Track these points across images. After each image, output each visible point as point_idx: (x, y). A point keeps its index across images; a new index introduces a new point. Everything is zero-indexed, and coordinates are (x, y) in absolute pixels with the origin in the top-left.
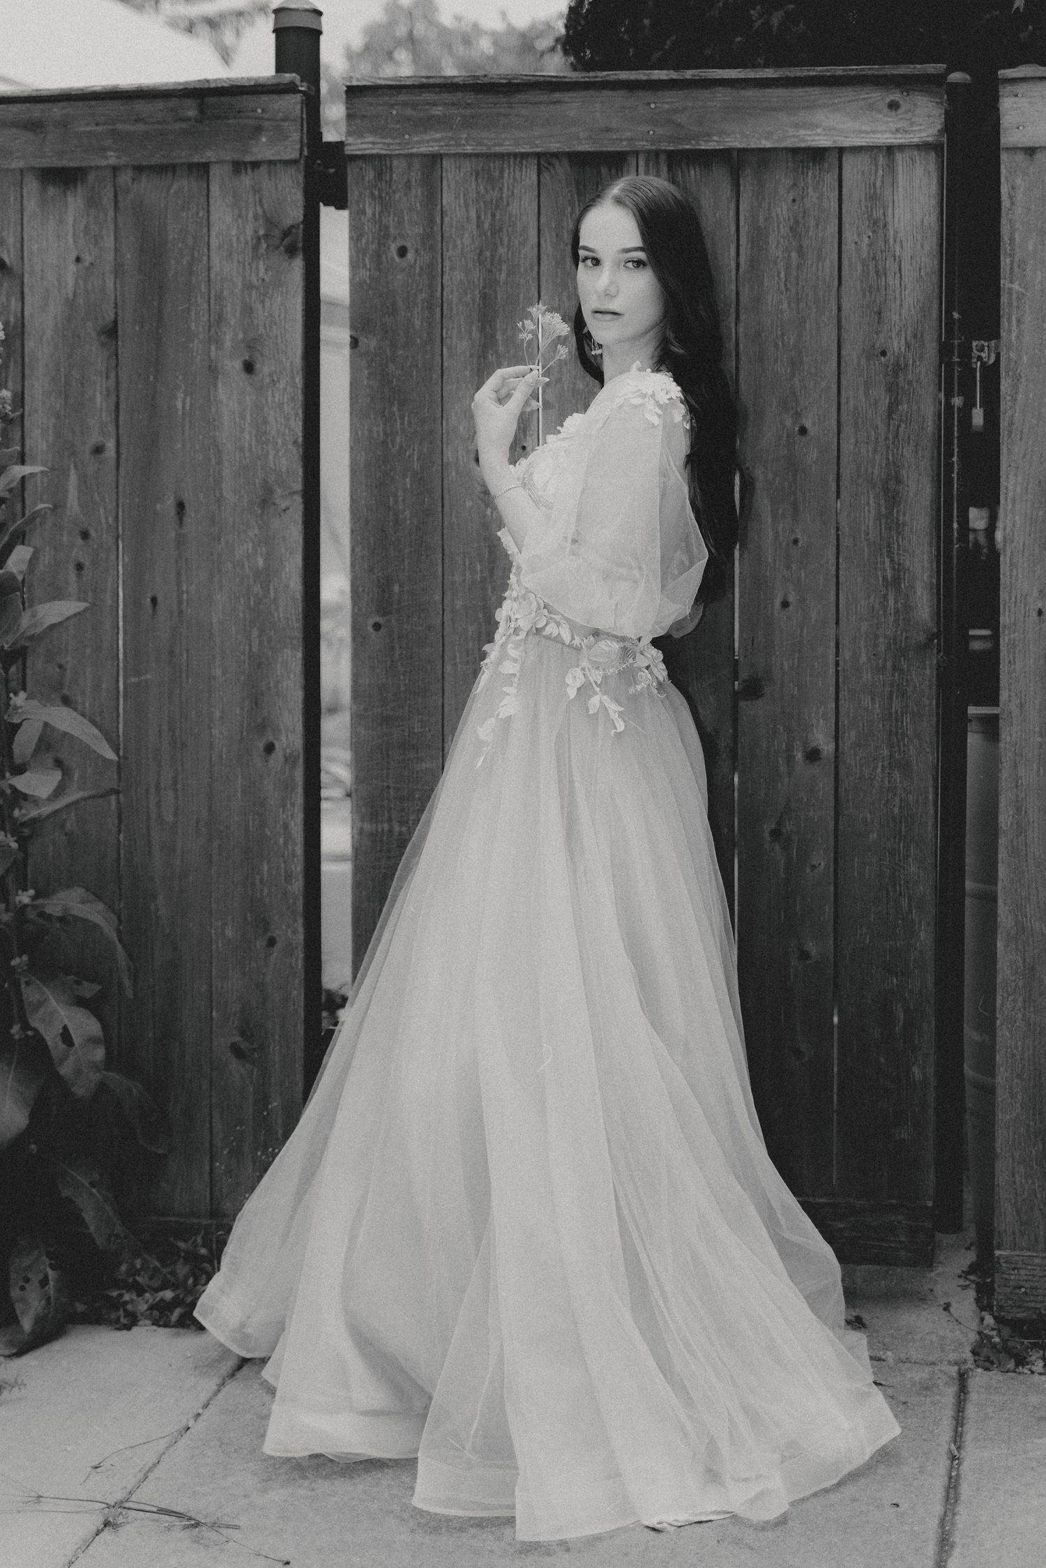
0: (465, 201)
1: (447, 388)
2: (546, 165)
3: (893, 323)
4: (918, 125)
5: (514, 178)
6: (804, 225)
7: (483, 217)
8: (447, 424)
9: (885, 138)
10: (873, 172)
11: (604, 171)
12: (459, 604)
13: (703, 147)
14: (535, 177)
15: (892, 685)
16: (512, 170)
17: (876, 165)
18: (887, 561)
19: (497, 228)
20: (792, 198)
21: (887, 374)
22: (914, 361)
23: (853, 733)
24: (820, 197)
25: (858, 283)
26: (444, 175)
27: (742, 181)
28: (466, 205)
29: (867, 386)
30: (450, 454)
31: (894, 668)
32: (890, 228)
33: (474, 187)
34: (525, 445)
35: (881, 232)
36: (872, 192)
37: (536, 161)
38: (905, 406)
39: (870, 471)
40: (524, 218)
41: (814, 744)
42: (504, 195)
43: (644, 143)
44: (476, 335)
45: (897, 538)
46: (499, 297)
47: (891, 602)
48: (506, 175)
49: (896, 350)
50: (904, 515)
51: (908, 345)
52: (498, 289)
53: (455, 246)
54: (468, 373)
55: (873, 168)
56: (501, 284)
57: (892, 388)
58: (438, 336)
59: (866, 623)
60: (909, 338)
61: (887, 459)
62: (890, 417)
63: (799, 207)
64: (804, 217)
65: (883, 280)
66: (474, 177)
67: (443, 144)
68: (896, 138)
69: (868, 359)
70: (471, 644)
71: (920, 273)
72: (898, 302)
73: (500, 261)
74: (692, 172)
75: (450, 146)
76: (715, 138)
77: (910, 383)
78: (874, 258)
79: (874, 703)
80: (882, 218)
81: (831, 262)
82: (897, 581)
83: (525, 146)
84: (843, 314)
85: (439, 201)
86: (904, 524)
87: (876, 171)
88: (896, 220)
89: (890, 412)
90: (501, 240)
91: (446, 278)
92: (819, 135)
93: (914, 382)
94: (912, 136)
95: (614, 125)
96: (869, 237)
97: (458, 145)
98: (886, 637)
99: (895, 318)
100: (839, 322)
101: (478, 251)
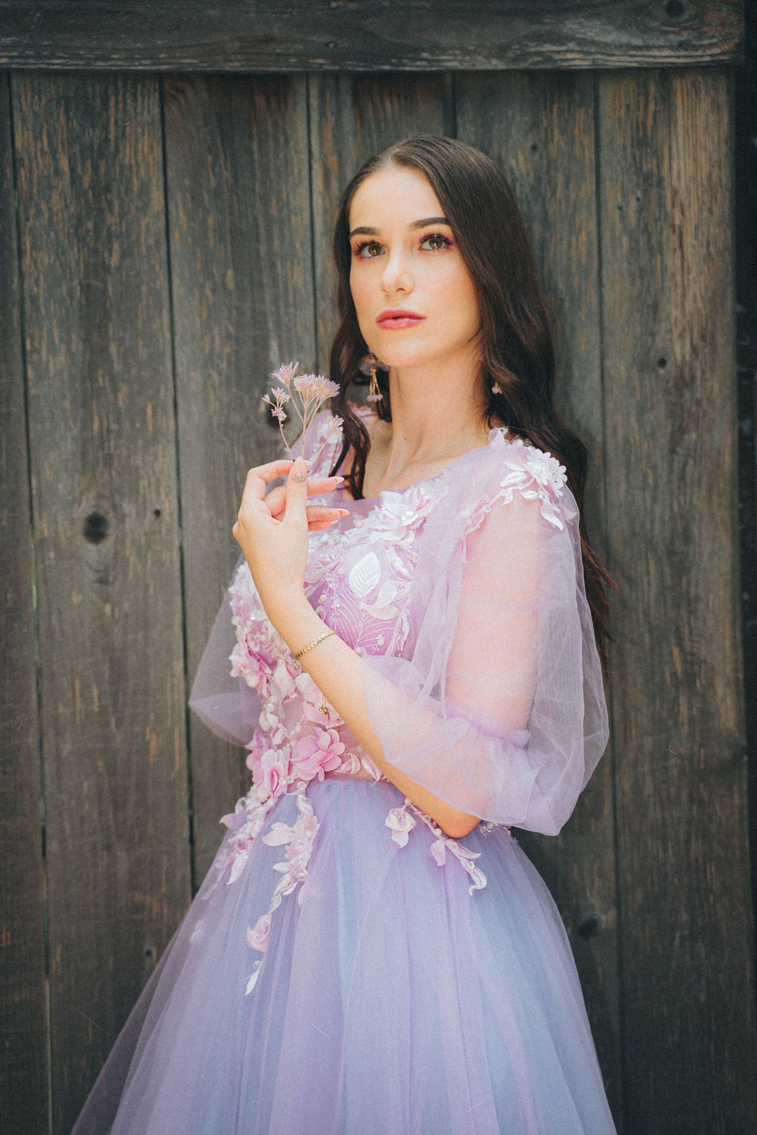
0: (50, 144)
1: (35, 427)
2: (172, 92)
3: (673, 321)
4: (707, 38)
5: (125, 111)
6: (549, 183)
7: (79, 171)
8: (39, 482)
9: (665, 56)
10: (642, 105)
11: (260, 101)
12: (67, 748)
13: (407, 69)
14: (156, 110)
15: (689, 822)
16: (120, 98)
17: (647, 95)
18: (676, 652)
19: (102, 185)
20: (531, 143)
21: (667, 392)
22: (703, 373)
23: (639, 895)
24: (571, 142)
25: (625, 264)
26: (15, 103)
27: (459, 121)
28: (54, 152)
29: (641, 410)
30: (45, 526)
31: (691, 797)
32: (666, 183)
33: (63, 123)
34: (158, 507)
35: (654, 191)
36: (641, 133)
37: (157, 86)
38: (694, 436)
39: (648, 526)
40: (142, 172)
41: (586, 916)
42: (111, 137)
43: (320, 61)
44: (77, 346)
45: (689, 618)
46: (110, 289)
47: (683, 708)
48: (112, 103)
49: (678, 356)
50: (697, 586)
51: (694, 350)
52: (109, 278)
53: (39, 212)
54: (67, 404)
55: (642, 99)
56: (113, 271)
57: (676, 412)
58: (17, 350)
59: (650, 740)
60: (695, 341)
61: (672, 509)
62: (673, 452)
63: (541, 157)
64: (548, 172)
65: (659, 263)
66: (62, 109)
67: (15, 54)
68: (678, 57)
69: (641, 371)
70: (87, 807)
71: (708, 249)
72: (679, 291)
73: (109, 235)
74: (388, 105)
75: (27, 57)
76: (425, 55)
77: (698, 403)
78: (646, 230)
79: (665, 850)
80: (655, 171)
81: (588, 235)
82: (690, 678)
83: (144, 62)
84: (606, 309)
85: (9, 142)
86: (698, 598)
87: (646, 105)
88: (675, 173)
89: (674, 444)
90: (110, 203)
91: (27, 260)
92: (572, 51)
93: (704, 402)
94: (700, 53)
95: (276, 31)
96: (638, 199)
97: (39, 56)
98: (679, 755)
99: (675, 313)
100: (601, 322)
101: (75, 221)
